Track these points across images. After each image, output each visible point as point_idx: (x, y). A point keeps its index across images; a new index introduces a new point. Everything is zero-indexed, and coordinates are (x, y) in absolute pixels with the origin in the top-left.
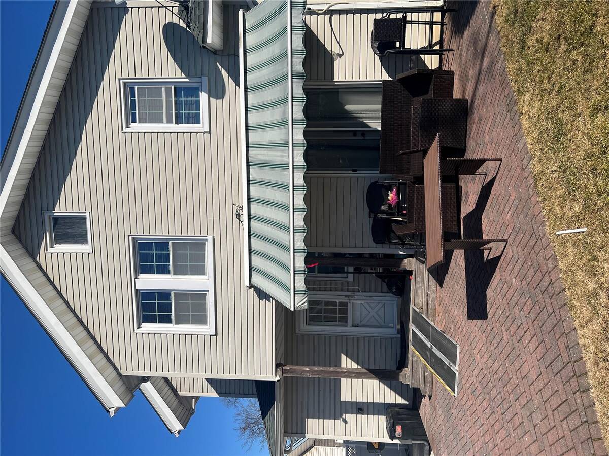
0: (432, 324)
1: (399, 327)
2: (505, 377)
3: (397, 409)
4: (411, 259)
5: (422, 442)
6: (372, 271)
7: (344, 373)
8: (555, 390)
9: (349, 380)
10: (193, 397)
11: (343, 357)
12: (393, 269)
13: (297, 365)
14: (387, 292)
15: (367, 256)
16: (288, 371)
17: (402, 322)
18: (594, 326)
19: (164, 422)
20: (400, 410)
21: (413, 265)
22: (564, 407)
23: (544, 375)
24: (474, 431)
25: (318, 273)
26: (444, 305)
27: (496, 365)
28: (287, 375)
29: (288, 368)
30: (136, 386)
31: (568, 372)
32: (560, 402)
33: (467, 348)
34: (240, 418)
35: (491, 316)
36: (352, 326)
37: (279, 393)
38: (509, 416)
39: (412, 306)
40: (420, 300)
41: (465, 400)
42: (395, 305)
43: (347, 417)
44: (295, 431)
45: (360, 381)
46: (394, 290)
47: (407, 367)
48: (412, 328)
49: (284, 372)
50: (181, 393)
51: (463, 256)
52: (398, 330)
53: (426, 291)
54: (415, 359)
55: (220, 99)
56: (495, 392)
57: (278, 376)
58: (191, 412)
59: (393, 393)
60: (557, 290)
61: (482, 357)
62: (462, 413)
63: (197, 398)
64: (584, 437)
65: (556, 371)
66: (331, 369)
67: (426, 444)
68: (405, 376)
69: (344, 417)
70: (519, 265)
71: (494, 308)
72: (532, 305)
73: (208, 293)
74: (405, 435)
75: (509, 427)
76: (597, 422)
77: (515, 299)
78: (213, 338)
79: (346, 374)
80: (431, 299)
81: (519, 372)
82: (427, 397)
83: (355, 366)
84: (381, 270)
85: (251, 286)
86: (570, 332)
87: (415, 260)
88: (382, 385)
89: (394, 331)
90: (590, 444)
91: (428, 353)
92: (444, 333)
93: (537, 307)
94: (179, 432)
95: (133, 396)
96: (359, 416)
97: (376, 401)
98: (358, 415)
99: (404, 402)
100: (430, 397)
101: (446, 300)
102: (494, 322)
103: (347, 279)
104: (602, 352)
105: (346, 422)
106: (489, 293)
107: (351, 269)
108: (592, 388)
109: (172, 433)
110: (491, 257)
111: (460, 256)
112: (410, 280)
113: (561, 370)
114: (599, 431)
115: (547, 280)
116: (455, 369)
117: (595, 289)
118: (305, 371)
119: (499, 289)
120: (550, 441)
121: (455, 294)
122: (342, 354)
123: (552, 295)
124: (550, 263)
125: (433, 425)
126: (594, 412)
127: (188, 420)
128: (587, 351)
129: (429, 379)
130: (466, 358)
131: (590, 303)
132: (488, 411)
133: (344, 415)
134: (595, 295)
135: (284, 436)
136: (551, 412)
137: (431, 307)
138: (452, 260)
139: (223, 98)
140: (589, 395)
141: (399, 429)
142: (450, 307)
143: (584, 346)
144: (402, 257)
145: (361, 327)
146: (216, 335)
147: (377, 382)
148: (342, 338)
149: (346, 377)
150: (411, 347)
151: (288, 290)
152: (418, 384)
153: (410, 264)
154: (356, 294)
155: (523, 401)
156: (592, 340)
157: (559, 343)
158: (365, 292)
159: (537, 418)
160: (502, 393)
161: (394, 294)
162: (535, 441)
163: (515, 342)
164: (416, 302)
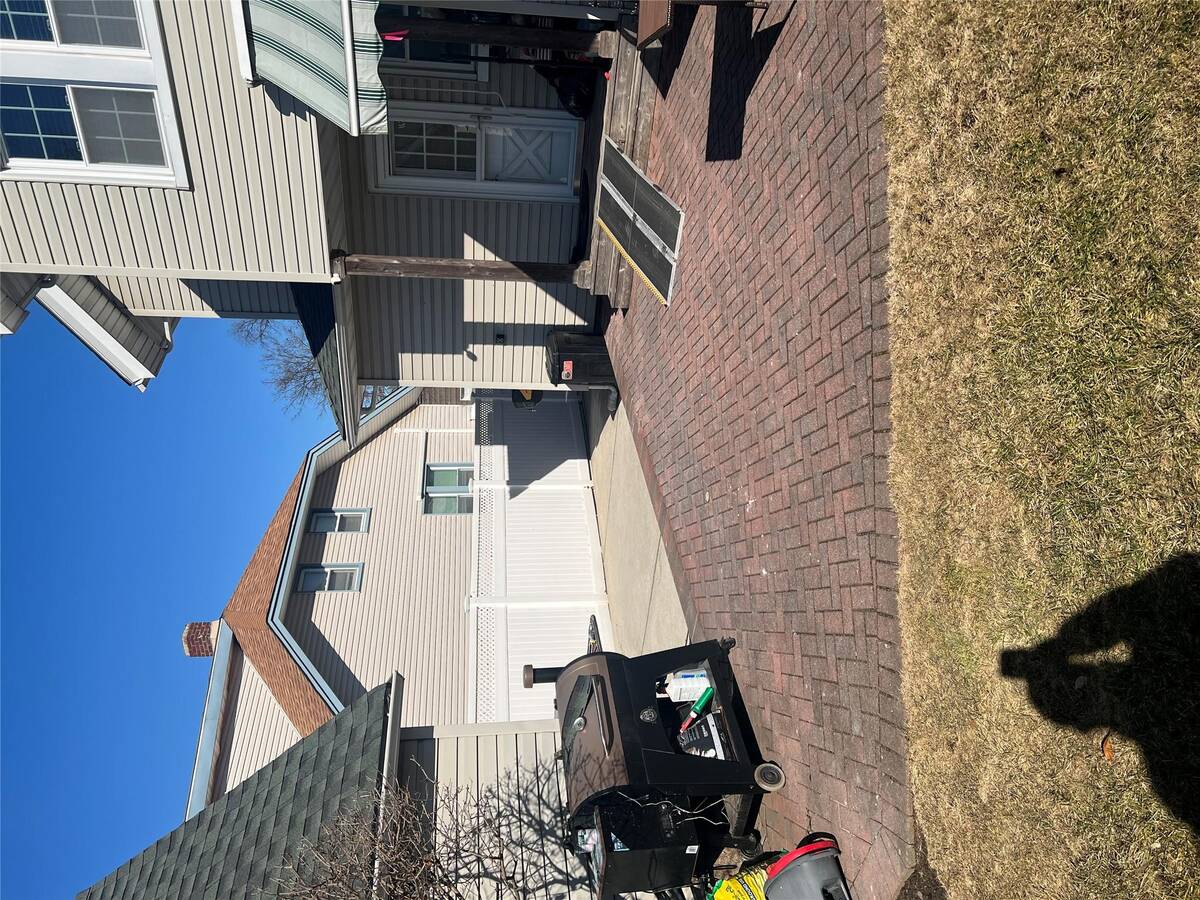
0: (640, 172)
1: (578, 183)
2: (756, 266)
3: (567, 335)
4: (610, 33)
5: (606, 388)
6: (527, 58)
7: (467, 269)
8: (832, 278)
9: (479, 283)
10: (164, 319)
11: (468, 240)
12: (572, 56)
13: (376, 253)
14: (559, 109)
15: (518, 21)
16: (357, 266)
17: (585, 171)
18: (918, 158)
19: (108, 365)
20: (572, 336)
21: (613, 47)
22: (841, 307)
23: (820, 254)
24: (690, 360)
25: (411, 59)
26: (666, 135)
27: (742, 246)
28: (356, 274)
29: (356, 260)
30: (27, 294)
31: (859, 246)
32: (836, 299)
33: (697, 217)
34: (274, 362)
35: (749, 150)
36: (486, 179)
37: (343, 307)
38: (750, 328)
39: (605, 136)
40: (622, 124)
41: (682, 310)
42: (573, 135)
43: (477, 349)
44: (378, 374)
45: (500, 284)
46: (572, 104)
47: (589, 259)
48: (603, 181)
49: (347, 267)
50: (137, 312)
51: (713, 26)
52: (575, 190)
53: (635, 106)
54: (603, 243)
56: (734, 291)
57: (335, 275)
58: (165, 347)
59: (560, 307)
60: (871, 92)
61: (721, 231)
62: (675, 333)
63: (174, 321)
64: (861, 351)
65: (839, 246)
66: (444, 262)
67: (612, 389)
68: (585, 276)
69: (470, 349)
70: (814, 41)
71: (756, 135)
72: (822, 125)
73: (155, 91)
74: (579, 375)
75: (747, 347)
76: (887, 325)
77: (795, 115)
78: (186, 196)
79: (473, 271)
80: (643, 122)
81: (778, 254)
82: (620, 312)
83: (490, 256)
84: (546, 55)
85: (257, 81)
86: (877, 173)
87: (617, 37)
88: (541, 293)
89: (567, 191)
90: (869, 362)
91: (628, 230)
92: (660, 190)
93: (831, 128)
94: (146, 382)
95: (25, 313)
96: (499, 348)
97: (529, 321)
98: (496, 347)
99: (579, 322)
100: (625, 311)
101: (671, 123)
102: (751, 163)
103: (473, 76)
104: (921, 205)
105: (473, 357)
106: (751, 104)
107: (484, 51)
108: (891, 269)
109: (130, 385)
110: (765, 25)
111: (706, 26)
112: (605, 80)
113: (848, 244)
114: (886, 341)
115: (858, 70)
116: (673, 257)
117: (937, 82)
118: (392, 264)
119: (770, 96)
120: (808, 361)
121: (690, 109)
122: (466, 236)
123: (861, 101)
124: (870, 36)
125: (626, 357)
126: (885, 311)
127: (161, 362)
128: (897, 205)
129: (626, 279)
130: (693, 236)
131: (921, 114)
132: (717, 326)
133: (471, 346)
134: (935, 95)
135: (358, 383)
136: (818, 316)
137: (641, 139)
138: (691, 35)
140: (883, 282)
141: (568, 366)
142: (677, 138)
143: (895, 195)
144: (592, 26)
145: (502, 180)
146: (192, 188)
147: (531, 286)
148: (464, 202)
149: (474, 277)
150: (598, 220)
151: (344, 90)
152: (605, 290)
153: (608, 44)
154: (495, 110)
155: (776, 302)
156: (910, 183)
157: (855, 194)
158: (512, 106)
159: (793, 329)
160: (745, 292)
161: (571, 112)
162: (784, 365)
163: (782, 199)
164: (614, 128)
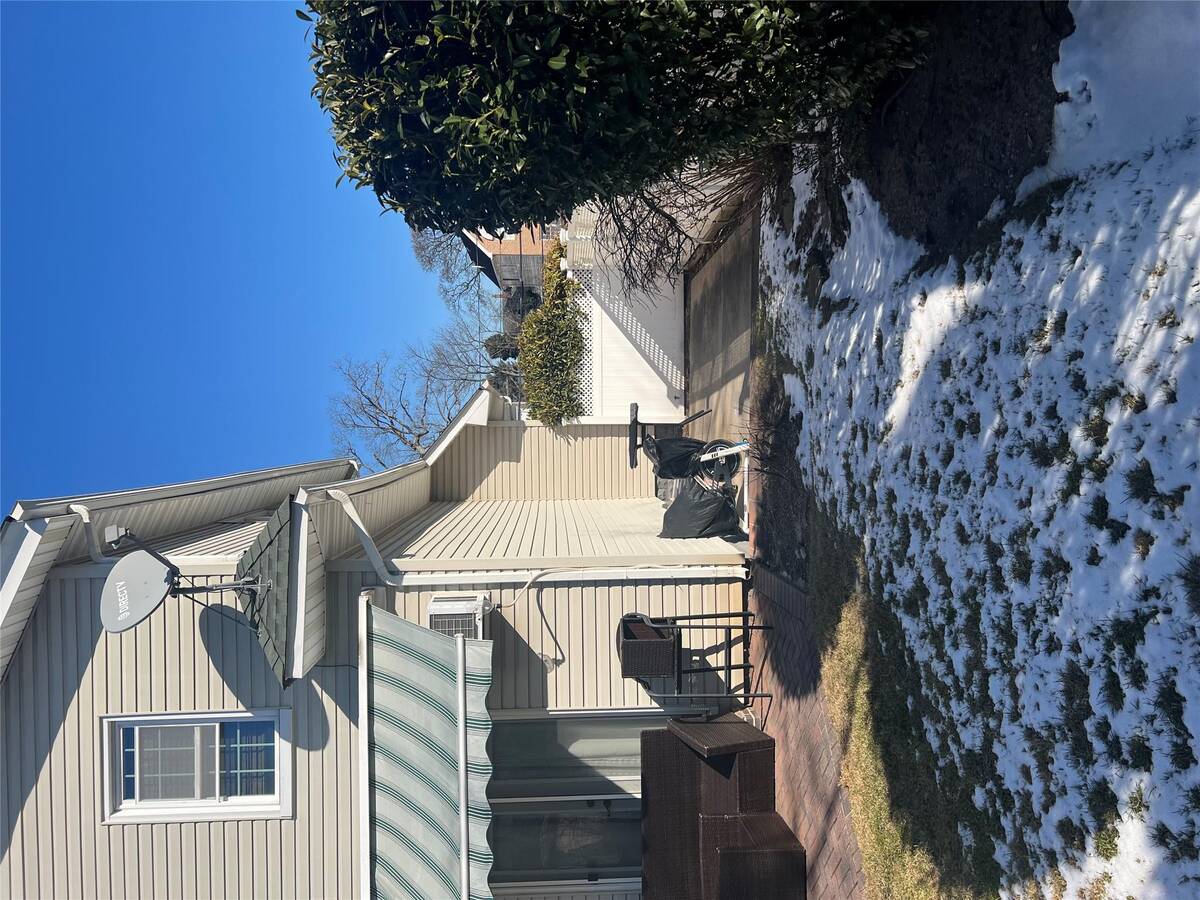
55: (317, 749)
139: (323, 748)
